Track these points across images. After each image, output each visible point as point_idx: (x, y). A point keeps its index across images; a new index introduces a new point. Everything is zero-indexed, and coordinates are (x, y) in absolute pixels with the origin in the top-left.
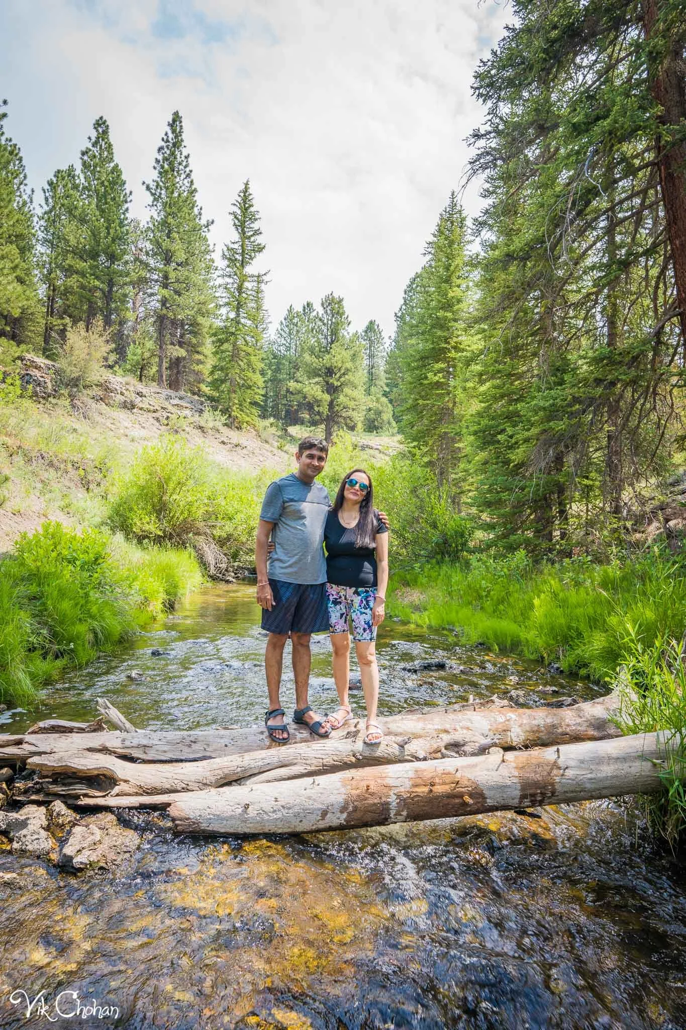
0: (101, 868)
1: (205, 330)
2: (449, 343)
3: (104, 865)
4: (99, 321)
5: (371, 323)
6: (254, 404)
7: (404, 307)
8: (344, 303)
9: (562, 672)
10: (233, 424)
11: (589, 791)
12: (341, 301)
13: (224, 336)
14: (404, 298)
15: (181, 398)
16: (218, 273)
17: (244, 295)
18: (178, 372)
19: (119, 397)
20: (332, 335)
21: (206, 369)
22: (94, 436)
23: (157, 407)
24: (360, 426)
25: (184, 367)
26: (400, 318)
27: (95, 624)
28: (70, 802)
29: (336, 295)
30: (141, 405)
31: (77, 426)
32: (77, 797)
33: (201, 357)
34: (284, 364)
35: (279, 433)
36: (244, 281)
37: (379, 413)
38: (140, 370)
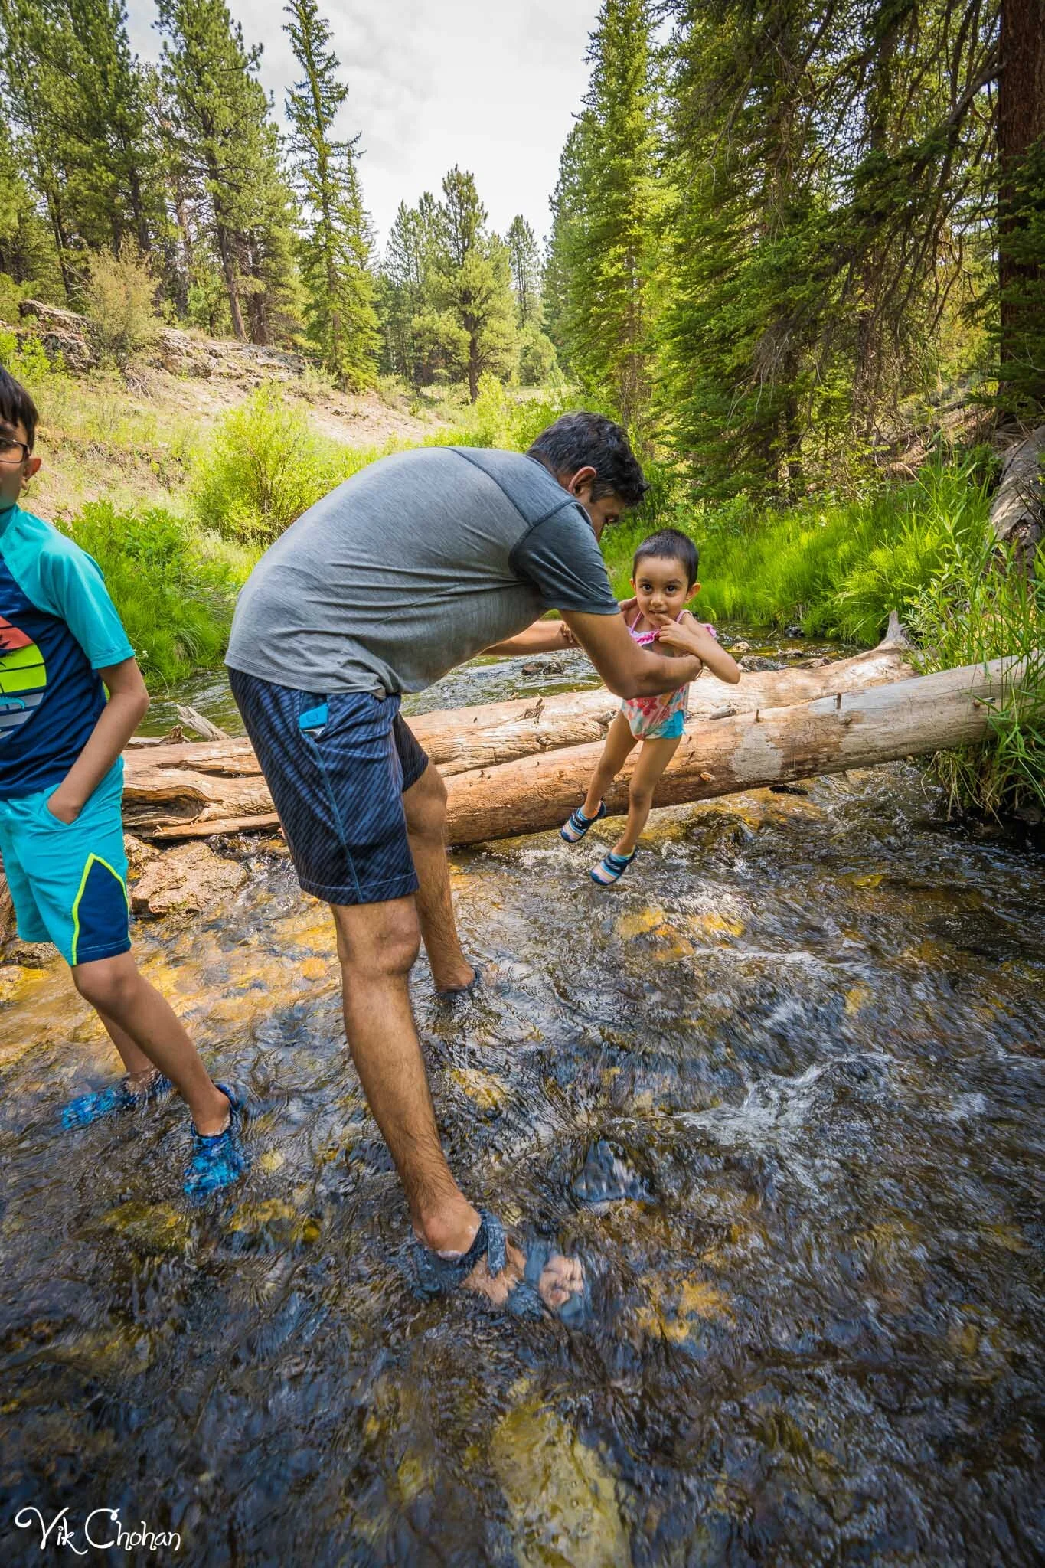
0: (190, 911)
1: (286, 248)
2: (631, 212)
3: (195, 907)
4: (130, 241)
5: (518, 220)
6: (370, 353)
7: (561, 186)
8: (476, 182)
9: (802, 635)
10: (345, 385)
11: (883, 750)
12: (470, 178)
13: (313, 255)
14: (561, 170)
15: (270, 355)
16: (287, 146)
17: (330, 180)
18: (260, 319)
19: (189, 360)
20: (463, 239)
21: (297, 310)
22: (165, 418)
23: (240, 371)
24: (515, 377)
25: (267, 309)
26: (556, 204)
27: (182, 631)
28: (145, 835)
29: (462, 171)
30: (218, 370)
31: (139, 407)
32: (153, 828)
33: (287, 292)
34: (403, 297)
35: (410, 393)
36: (326, 155)
37: (538, 358)
38: (209, 320)
